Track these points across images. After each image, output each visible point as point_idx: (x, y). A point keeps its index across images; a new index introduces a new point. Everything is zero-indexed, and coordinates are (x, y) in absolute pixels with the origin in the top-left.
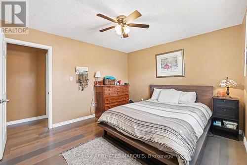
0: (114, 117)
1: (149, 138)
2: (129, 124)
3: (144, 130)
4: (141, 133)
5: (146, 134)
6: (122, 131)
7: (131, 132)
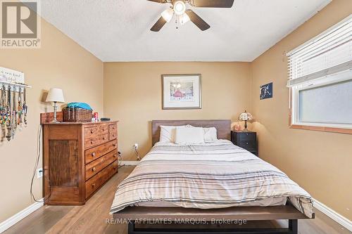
0: (167, 185)
1: (255, 196)
2: (209, 187)
3: (244, 186)
4: (239, 193)
5: (249, 191)
6: (197, 206)
7: (219, 198)
